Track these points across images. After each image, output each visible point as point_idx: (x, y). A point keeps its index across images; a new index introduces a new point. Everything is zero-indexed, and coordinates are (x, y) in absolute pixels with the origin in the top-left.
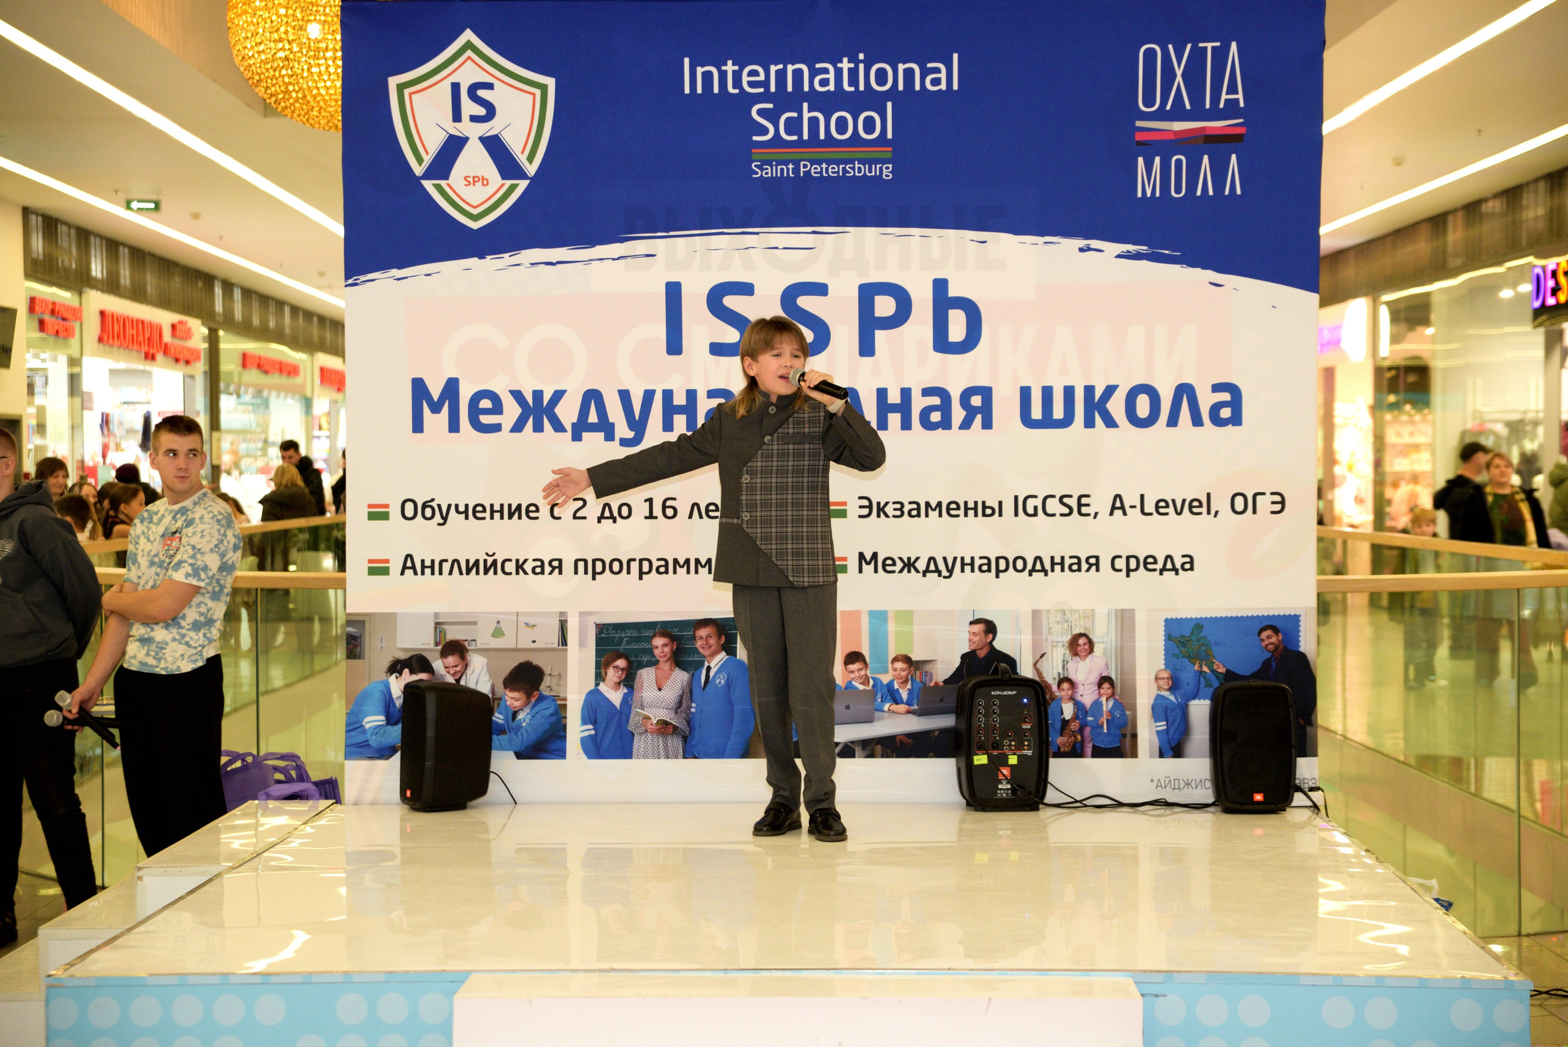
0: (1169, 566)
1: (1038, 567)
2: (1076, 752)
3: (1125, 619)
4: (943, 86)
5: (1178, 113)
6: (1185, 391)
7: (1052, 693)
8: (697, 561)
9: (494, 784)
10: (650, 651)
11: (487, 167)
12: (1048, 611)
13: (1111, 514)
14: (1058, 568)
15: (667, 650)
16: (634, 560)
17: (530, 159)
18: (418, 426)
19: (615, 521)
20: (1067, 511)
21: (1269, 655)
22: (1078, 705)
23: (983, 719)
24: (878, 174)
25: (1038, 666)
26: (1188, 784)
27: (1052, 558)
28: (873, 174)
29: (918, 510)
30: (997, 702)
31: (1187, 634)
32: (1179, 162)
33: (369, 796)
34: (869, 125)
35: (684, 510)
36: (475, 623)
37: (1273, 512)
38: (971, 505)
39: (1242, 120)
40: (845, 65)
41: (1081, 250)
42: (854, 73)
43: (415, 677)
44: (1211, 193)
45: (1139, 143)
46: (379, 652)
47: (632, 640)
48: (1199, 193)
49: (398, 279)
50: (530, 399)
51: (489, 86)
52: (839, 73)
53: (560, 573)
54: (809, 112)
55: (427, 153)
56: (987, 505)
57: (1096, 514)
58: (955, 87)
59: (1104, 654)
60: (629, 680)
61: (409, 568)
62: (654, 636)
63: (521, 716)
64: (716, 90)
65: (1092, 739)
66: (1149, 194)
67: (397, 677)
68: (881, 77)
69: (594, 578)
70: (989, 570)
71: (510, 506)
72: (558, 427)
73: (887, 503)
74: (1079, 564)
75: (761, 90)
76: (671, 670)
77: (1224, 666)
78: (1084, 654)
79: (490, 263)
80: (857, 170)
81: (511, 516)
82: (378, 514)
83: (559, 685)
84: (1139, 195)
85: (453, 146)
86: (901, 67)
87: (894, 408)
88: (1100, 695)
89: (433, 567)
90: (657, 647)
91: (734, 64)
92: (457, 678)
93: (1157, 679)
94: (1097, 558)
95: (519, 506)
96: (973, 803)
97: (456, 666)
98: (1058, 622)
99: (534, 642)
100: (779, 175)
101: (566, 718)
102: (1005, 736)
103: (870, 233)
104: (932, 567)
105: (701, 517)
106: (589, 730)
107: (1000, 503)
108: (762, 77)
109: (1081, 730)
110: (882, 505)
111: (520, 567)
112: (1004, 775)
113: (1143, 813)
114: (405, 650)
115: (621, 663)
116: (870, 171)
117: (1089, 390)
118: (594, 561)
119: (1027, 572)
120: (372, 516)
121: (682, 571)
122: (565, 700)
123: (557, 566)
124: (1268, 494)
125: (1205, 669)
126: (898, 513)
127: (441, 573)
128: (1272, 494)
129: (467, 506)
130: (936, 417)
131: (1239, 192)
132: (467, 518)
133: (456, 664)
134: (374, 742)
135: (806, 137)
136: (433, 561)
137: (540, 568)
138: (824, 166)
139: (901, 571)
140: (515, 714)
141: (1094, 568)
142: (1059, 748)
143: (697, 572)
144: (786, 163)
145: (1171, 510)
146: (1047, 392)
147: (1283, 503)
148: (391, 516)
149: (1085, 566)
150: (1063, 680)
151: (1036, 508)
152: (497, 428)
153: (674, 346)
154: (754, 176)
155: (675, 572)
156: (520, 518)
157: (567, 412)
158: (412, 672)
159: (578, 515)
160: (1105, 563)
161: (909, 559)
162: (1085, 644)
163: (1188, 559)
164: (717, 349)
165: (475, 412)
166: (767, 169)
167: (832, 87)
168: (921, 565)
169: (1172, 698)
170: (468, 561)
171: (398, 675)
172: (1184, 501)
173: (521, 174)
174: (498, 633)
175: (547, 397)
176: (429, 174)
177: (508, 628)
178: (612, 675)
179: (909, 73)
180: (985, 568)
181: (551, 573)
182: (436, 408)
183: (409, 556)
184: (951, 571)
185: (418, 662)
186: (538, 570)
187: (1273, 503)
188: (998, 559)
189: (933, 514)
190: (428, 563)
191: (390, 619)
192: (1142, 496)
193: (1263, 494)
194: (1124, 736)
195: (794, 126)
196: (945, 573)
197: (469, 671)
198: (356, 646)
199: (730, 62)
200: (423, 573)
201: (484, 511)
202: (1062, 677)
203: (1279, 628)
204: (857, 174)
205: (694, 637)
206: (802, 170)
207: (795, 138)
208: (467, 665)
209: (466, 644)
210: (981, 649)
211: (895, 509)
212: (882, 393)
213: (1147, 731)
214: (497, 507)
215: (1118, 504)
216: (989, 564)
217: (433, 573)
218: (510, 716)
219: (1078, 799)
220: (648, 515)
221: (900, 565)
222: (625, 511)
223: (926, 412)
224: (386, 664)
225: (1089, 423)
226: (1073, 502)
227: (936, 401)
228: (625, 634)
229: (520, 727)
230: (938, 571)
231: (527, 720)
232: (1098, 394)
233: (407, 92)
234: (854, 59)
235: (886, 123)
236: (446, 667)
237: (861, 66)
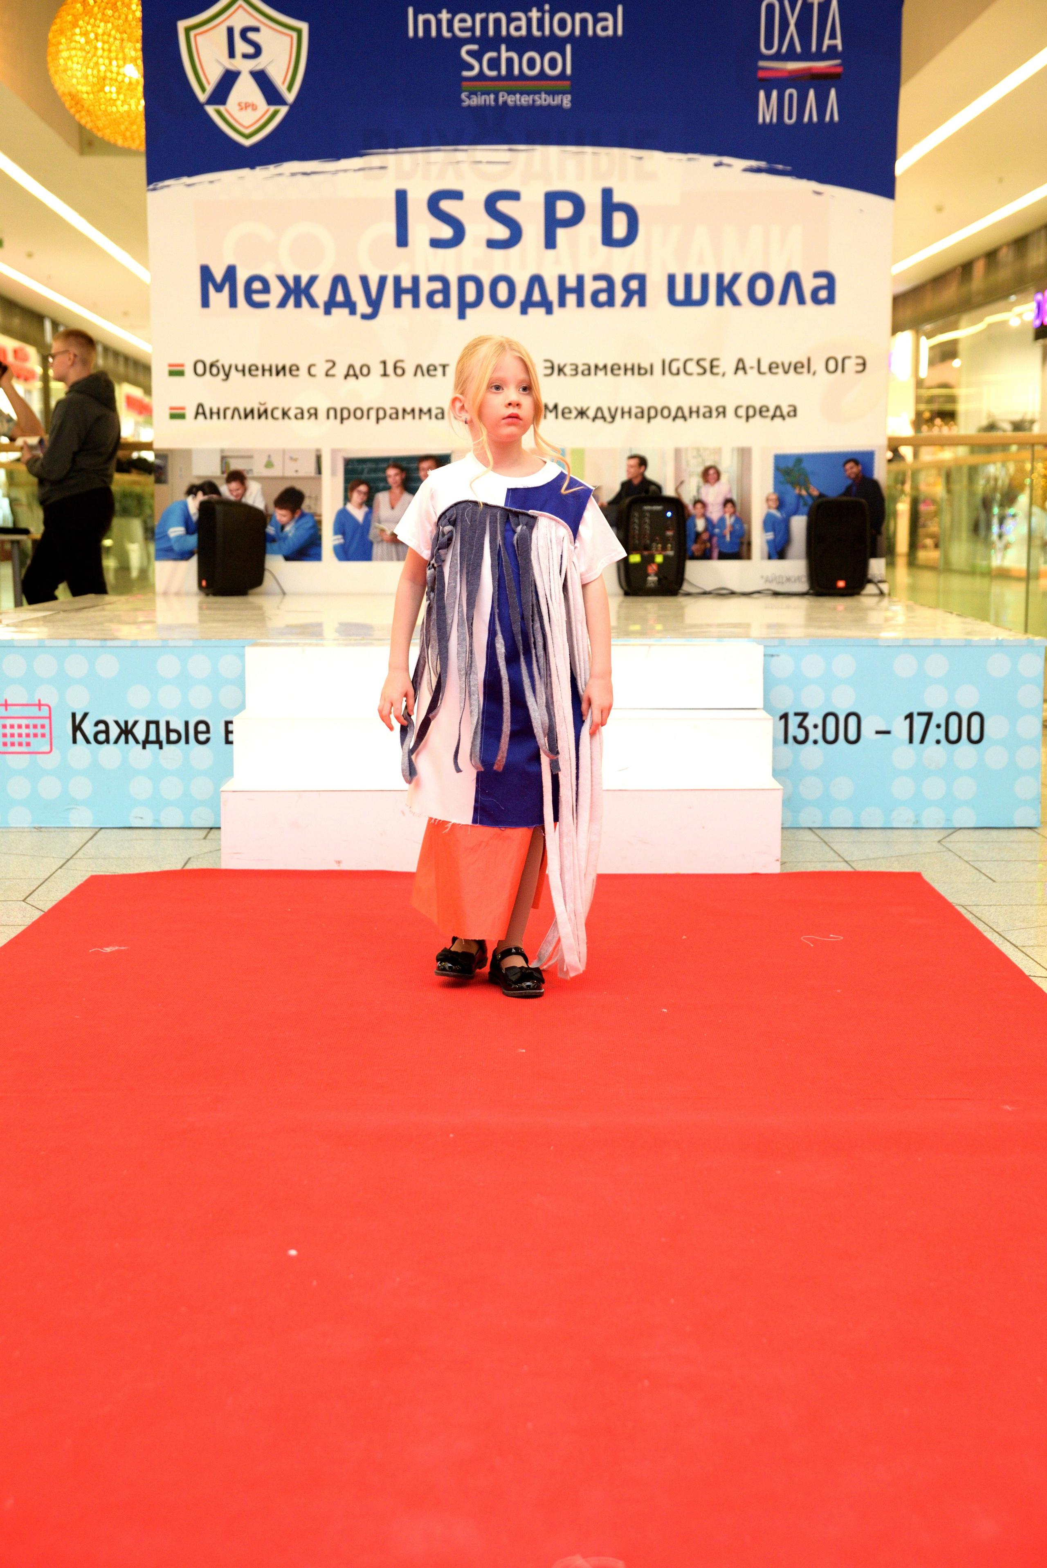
0: (778, 414)
1: (680, 415)
2: (706, 555)
3: (744, 454)
4: (610, 32)
5: (791, 55)
6: (792, 277)
7: (688, 511)
8: (421, 411)
9: (268, 579)
10: (385, 480)
11: (256, 96)
12: (687, 449)
13: (736, 373)
14: (694, 415)
15: (398, 478)
16: (372, 408)
17: (290, 89)
18: (205, 303)
19: (357, 378)
20: (701, 371)
21: (849, 482)
22: (708, 521)
23: (636, 527)
24: (560, 102)
25: (679, 490)
26: (788, 580)
27: (690, 409)
28: (555, 103)
29: (589, 370)
30: (648, 514)
31: (790, 464)
32: (791, 96)
33: (174, 588)
34: (553, 64)
35: (410, 370)
36: (250, 457)
37: (858, 372)
38: (629, 366)
39: (838, 62)
40: (534, 14)
41: (716, 165)
42: (541, 21)
43: (206, 498)
44: (815, 119)
45: (763, 80)
46: (179, 481)
47: (371, 471)
48: (806, 119)
49: (189, 185)
50: (291, 282)
51: (256, 30)
52: (529, 21)
53: (316, 418)
54: (507, 50)
55: (209, 83)
56: (642, 365)
57: (724, 375)
58: (620, 32)
59: (729, 481)
60: (369, 501)
61: (201, 414)
62: (388, 467)
63: (288, 529)
64: (434, 33)
65: (719, 546)
66: (768, 120)
67: (193, 498)
68: (562, 25)
69: (342, 422)
70: (642, 417)
71: (277, 367)
72: (313, 304)
73: (565, 366)
74: (710, 412)
75: (468, 34)
76: (402, 493)
77: (818, 490)
78: (713, 481)
79: (260, 173)
80: (544, 100)
81: (278, 373)
82: (176, 372)
83: (316, 504)
84: (760, 120)
85: (229, 79)
86: (578, 16)
87: (571, 291)
88: (725, 513)
89: (218, 414)
90: (390, 476)
91: (448, 12)
92: (239, 498)
93: (768, 500)
94: (724, 408)
95: (284, 368)
96: (629, 591)
97: (238, 490)
98: (694, 457)
99: (297, 471)
100: (483, 103)
101: (320, 530)
102: (653, 540)
103: (553, 152)
104: (599, 415)
105: (423, 375)
106: (339, 540)
107: (652, 366)
108: (469, 24)
109: (710, 540)
110: (562, 366)
111: (285, 414)
112: (654, 570)
113: (756, 598)
114: (199, 477)
115: (363, 488)
116: (554, 101)
117: (720, 277)
118: (342, 410)
119: (671, 419)
120: (172, 373)
121: (409, 417)
122: (320, 516)
123: (314, 414)
124: (853, 355)
125: (804, 493)
126: (574, 372)
127: (225, 418)
128: (858, 357)
129: (244, 367)
130: (603, 297)
131: (836, 118)
132: (244, 375)
133: (237, 488)
134: (176, 548)
135: (504, 71)
136: (219, 410)
137: (300, 415)
138: (518, 96)
139: (576, 417)
140: (283, 527)
141: (721, 416)
142: (693, 553)
143: (420, 418)
144: (488, 94)
145: (780, 370)
146: (688, 279)
147: (864, 364)
148: (186, 373)
149: (714, 414)
150: (698, 501)
151: (678, 370)
152: (265, 305)
153: (402, 240)
154: (465, 104)
155: (404, 418)
156: (285, 375)
157: (321, 292)
158: (205, 494)
159: (330, 373)
160: (730, 412)
161: (582, 409)
162: (714, 473)
163: (792, 408)
164: (436, 243)
165: (249, 292)
166: (473, 98)
167: (523, 32)
168: (591, 413)
169: (778, 514)
170: (245, 410)
171: (194, 496)
172: (790, 364)
173: (281, 101)
174: (269, 465)
175: (304, 281)
176: (212, 100)
177: (276, 460)
178: (356, 497)
179: (584, 22)
180: (639, 415)
181: (309, 418)
182: (219, 288)
183: (200, 405)
184: (613, 418)
185: (209, 487)
186: (299, 416)
187: (858, 364)
188: (649, 409)
189: (601, 374)
190: (215, 410)
191: (186, 454)
192: (759, 361)
193: (849, 357)
194: (742, 543)
195: (494, 64)
196: (609, 419)
197: (248, 494)
198: (161, 474)
199: (444, 11)
200: (211, 418)
201: (257, 369)
202: (697, 498)
203: (860, 459)
204: (544, 103)
205: (418, 469)
206: (501, 100)
207: (494, 73)
208: (245, 490)
209: (245, 474)
210: (636, 477)
211: (572, 370)
212: (562, 279)
213: (759, 539)
214: (267, 367)
215: (741, 366)
216: (642, 412)
217: (219, 418)
218: (279, 528)
219: (708, 589)
220: (382, 372)
221: (574, 413)
222: (365, 371)
223: (595, 294)
224: (185, 487)
225: (720, 302)
226: (707, 365)
227: (603, 284)
228: (366, 467)
229: (285, 538)
230: (604, 418)
231: (293, 531)
232: (727, 279)
233: (192, 34)
234: (541, 10)
235: (565, 62)
236: (231, 491)
237: (547, 17)
